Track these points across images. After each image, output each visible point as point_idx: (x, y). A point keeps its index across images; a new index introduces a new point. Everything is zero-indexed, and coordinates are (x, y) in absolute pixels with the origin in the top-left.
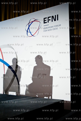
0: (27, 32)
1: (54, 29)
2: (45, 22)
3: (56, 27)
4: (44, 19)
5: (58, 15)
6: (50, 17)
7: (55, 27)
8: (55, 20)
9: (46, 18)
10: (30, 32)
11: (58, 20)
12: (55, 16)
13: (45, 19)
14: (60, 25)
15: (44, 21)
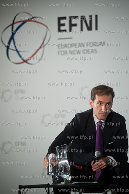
0: (8, 48)
1: (88, 51)
2: (62, 28)
3: (93, 48)
4: (60, 19)
5: (96, 16)
6: (76, 17)
7: (89, 48)
8: (89, 28)
9: (65, 18)
10: (17, 50)
11: (96, 28)
12: (91, 16)
13: (62, 22)
14: (102, 44)
15: (60, 25)
